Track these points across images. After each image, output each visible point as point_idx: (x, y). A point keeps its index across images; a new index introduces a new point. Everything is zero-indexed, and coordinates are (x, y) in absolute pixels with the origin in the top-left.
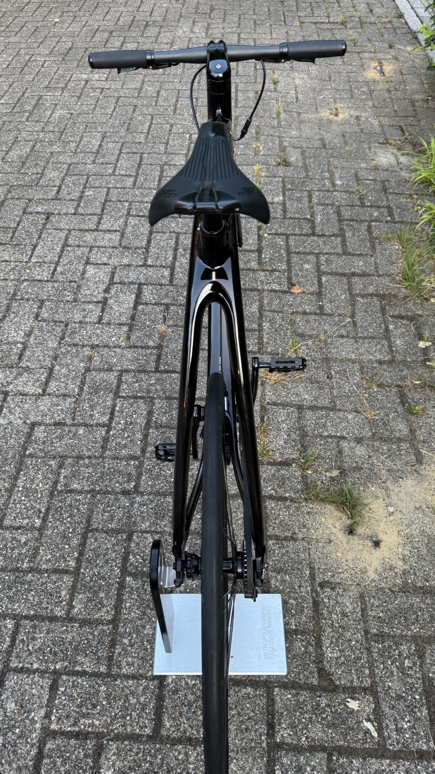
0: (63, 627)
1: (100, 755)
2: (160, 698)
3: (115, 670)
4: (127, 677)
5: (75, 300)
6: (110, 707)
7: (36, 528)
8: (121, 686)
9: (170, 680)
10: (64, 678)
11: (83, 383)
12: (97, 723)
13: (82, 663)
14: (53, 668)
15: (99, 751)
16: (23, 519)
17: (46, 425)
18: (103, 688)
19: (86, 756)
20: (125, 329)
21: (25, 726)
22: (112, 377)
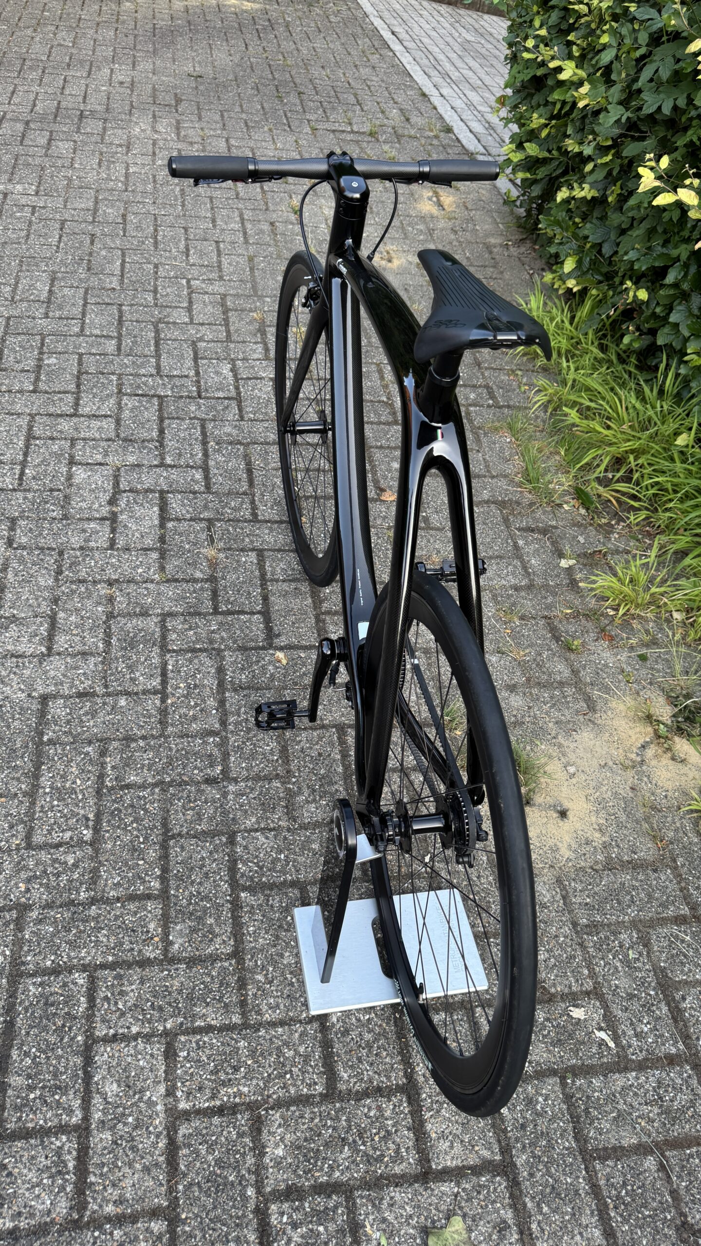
0: (162, 972)
1: (259, 1131)
2: (326, 1045)
3: (253, 1018)
4: (273, 1024)
5: (65, 517)
6: (259, 1067)
7: (86, 842)
8: (268, 1037)
9: (334, 1019)
10: (183, 1038)
11: (108, 635)
12: (246, 1090)
13: (204, 1015)
14: (162, 1028)
15: (257, 1126)
16: (62, 832)
17: (67, 697)
18: (242, 1044)
19: (240, 1135)
20: (155, 555)
21: (141, 1112)
22: (152, 624)
